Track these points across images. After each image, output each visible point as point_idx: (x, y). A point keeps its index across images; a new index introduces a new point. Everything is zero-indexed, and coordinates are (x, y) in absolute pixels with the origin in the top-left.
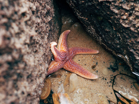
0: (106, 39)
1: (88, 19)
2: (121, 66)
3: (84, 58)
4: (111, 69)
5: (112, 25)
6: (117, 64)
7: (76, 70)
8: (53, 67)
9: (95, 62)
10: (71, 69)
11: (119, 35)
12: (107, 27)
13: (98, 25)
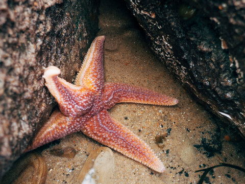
0: (198, 73)
1: (157, 16)
2: (228, 144)
3: (139, 113)
4: (202, 148)
5: (218, 36)
6: (218, 138)
7: (113, 142)
8: (56, 128)
9: (165, 126)
10: (100, 137)
11: (234, 63)
12: (203, 40)
13: (180, 32)
